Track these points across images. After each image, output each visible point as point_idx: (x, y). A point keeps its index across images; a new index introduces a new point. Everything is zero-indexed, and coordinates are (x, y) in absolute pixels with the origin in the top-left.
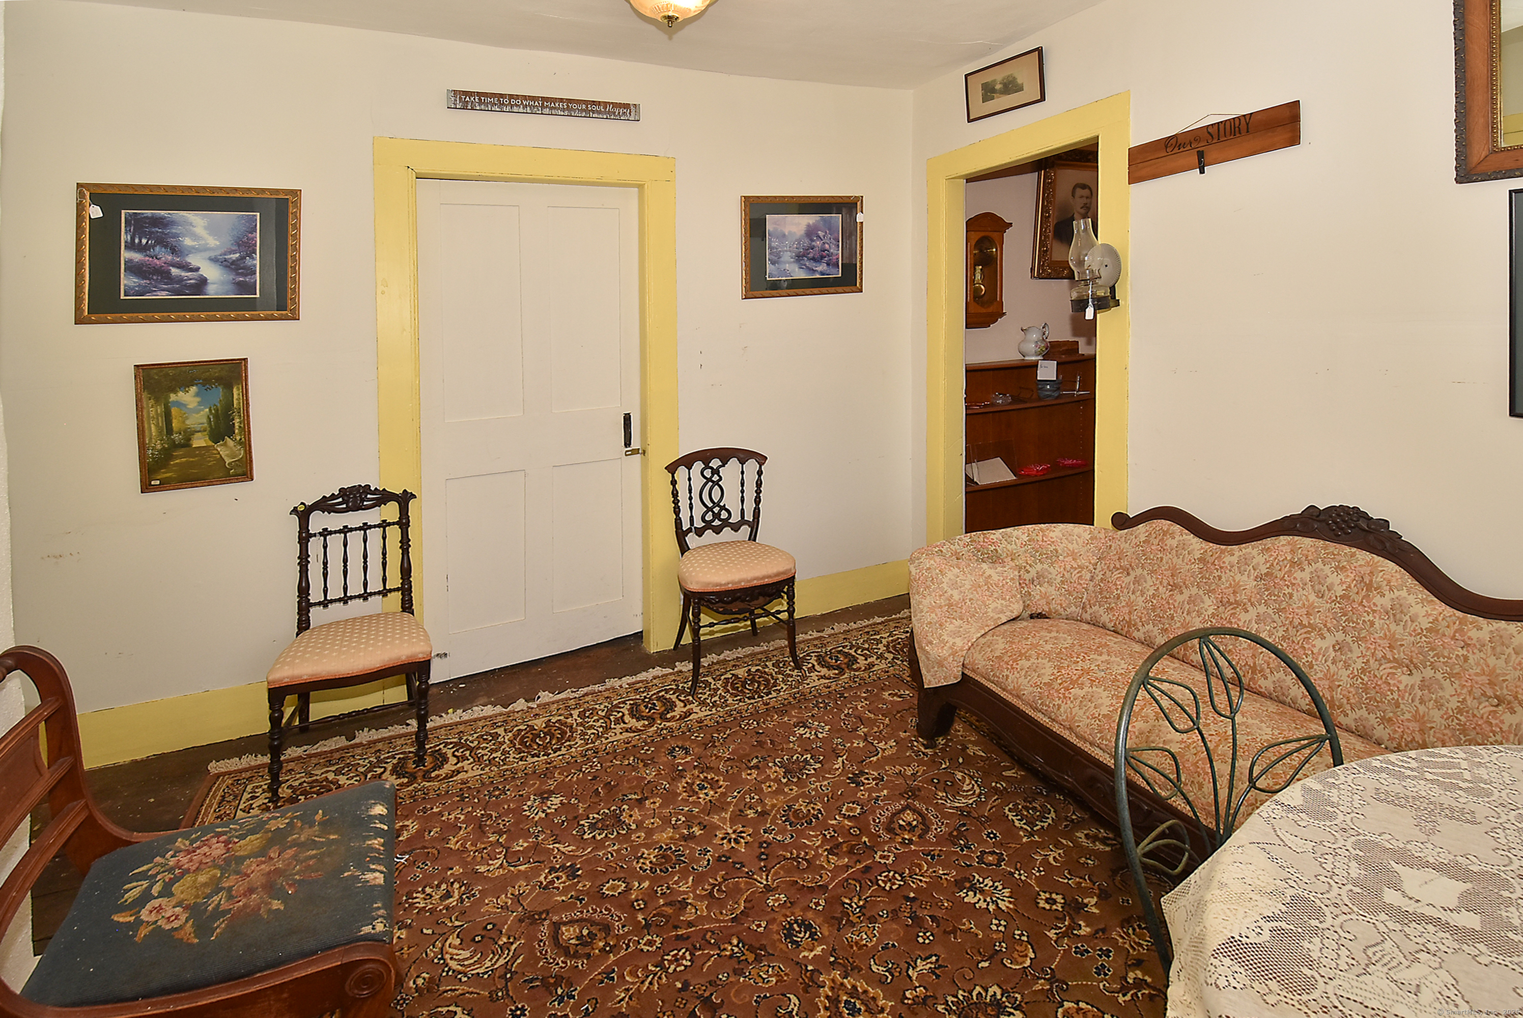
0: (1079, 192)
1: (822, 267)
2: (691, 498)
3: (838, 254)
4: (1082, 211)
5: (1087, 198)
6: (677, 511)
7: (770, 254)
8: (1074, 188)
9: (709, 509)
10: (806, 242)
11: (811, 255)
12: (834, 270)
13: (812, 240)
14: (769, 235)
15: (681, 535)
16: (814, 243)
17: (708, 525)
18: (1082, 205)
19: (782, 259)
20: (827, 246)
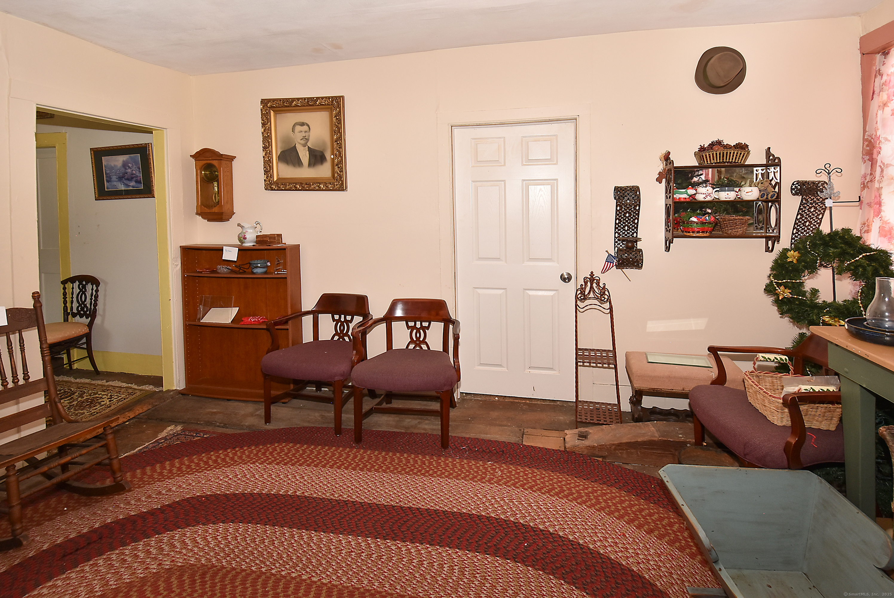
0: (298, 128)
1: (133, 183)
2: (72, 298)
3: (140, 176)
4: (303, 142)
5: (306, 132)
6: (65, 302)
7: (106, 177)
8: (294, 126)
9: (80, 305)
10: (123, 170)
11: (126, 177)
12: (139, 185)
13: (126, 169)
14: (105, 167)
15: (66, 314)
16: (127, 171)
17: (79, 313)
18: (302, 137)
19: (112, 180)
20: (134, 172)
